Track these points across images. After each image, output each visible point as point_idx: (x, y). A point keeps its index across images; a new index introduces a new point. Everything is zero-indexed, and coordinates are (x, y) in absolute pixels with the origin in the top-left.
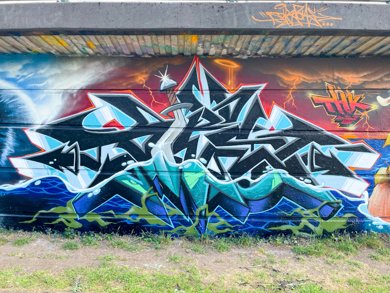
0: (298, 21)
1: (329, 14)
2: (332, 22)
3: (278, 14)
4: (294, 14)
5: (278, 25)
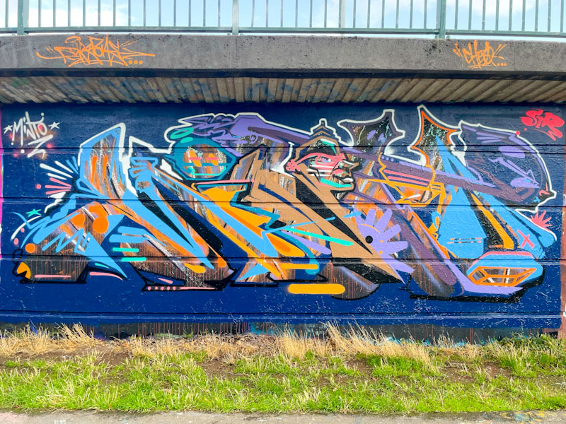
0: (97, 58)
1: (137, 50)
2: (142, 59)
3: (70, 49)
4: (90, 49)
5: (70, 64)
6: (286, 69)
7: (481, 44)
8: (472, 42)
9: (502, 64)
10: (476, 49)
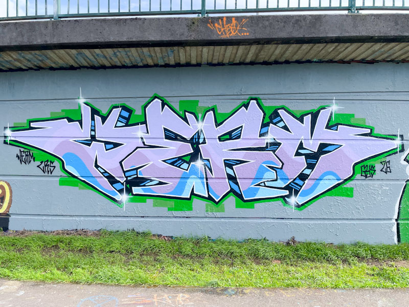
6: (86, 43)
7: (229, 19)
8: (222, 18)
9: (245, 34)
10: (225, 23)
